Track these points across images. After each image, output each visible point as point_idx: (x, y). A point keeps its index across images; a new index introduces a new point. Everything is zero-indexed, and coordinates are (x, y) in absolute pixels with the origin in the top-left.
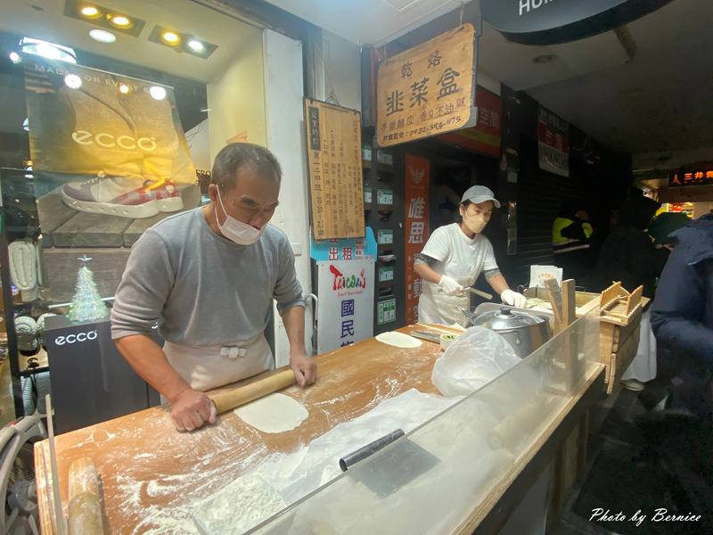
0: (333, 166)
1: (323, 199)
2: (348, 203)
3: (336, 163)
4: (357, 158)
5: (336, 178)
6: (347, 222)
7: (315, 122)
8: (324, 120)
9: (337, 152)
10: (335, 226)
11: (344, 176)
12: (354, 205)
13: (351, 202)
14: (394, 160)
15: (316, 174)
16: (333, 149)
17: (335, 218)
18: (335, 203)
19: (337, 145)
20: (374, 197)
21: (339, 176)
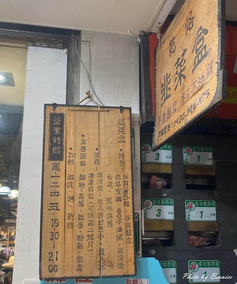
0: (82, 177)
1: (61, 221)
2: (105, 223)
3: (86, 173)
4: (123, 163)
5: (85, 190)
6: (101, 252)
7: (57, 130)
8: (72, 125)
9: (90, 159)
10: (79, 259)
11: (100, 188)
12: (116, 226)
13: (110, 223)
14: (215, 158)
15: (53, 189)
16: (83, 156)
17: (80, 247)
18: (81, 226)
19: (90, 152)
20: (180, 212)
21: (91, 189)
